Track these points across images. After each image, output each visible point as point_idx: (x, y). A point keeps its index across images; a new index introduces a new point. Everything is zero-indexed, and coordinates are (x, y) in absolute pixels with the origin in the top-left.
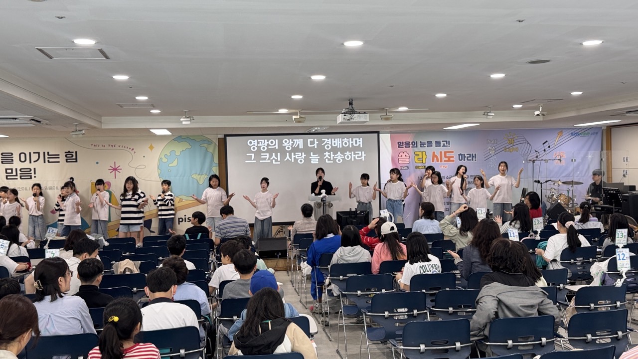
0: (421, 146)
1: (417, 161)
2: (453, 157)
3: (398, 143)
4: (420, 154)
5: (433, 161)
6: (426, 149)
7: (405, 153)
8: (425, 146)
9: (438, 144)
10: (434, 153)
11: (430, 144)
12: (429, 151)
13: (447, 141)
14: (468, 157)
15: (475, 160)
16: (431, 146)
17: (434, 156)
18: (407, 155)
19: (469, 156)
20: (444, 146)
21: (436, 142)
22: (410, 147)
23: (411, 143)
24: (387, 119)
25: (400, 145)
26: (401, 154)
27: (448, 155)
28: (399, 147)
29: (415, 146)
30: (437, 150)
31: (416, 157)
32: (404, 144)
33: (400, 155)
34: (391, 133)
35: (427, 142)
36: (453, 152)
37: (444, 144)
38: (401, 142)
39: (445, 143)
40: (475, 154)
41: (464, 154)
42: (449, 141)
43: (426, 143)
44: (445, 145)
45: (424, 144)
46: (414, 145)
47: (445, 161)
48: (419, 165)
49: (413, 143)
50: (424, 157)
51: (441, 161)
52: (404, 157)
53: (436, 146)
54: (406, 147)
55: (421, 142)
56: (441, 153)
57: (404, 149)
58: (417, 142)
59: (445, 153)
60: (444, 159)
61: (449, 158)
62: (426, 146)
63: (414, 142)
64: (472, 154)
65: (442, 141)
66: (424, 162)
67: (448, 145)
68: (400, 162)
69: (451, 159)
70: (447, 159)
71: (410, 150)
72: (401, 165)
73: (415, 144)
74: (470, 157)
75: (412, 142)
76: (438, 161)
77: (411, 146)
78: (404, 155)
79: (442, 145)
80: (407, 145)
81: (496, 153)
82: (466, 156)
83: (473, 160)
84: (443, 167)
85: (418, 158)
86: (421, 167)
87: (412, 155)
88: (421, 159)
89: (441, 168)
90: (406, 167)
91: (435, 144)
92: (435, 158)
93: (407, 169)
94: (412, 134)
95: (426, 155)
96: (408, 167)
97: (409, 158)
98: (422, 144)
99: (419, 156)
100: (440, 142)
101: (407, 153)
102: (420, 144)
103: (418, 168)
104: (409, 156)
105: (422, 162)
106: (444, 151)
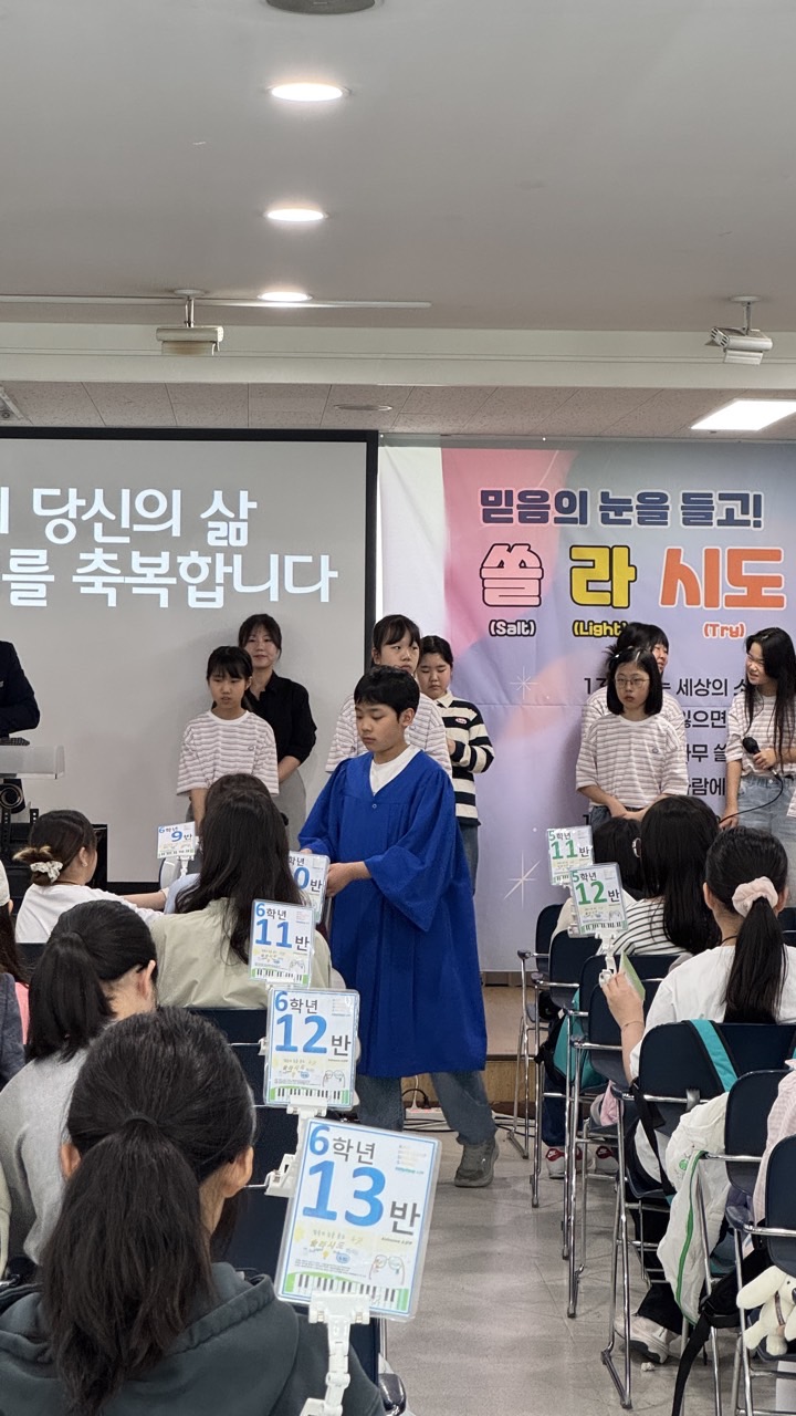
0: (606, 520)
1: (581, 595)
2: (776, 582)
3: (485, 494)
4: (601, 557)
5: (668, 598)
6: (633, 533)
7: (521, 553)
8: (626, 516)
9: (698, 510)
10: (674, 555)
11: (653, 509)
12: (649, 545)
13: (744, 498)
16: (662, 519)
17: (675, 569)
18: (531, 561)
20: (729, 520)
21: (686, 497)
22: (544, 519)
23: (551, 502)
24: (187, 347)
25: (493, 506)
26: (500, 554)
27: (751, 568)
28: (487, 519)
29: (576, 514)
30: (693, 543)
31: (580, 577)
32: (516, 501)
33: (493, 561)
34: (445, 442)
35: (641, 497)
36: (775, 555)
37: (730, 512)
38: (497, 494)
39: (736, 505)
42: (757, 499)
43: (635, 503)
44: (738, 516)
45: (623, 506)
46: (571, 509)
47: (731, 601)
48: (597, 615)
49: (565, 502)
50: (622, 574)
51: (712, 601)
52: (512, 569)
53: (686, 522)
54: (522, 519)
55: (605, 496)
56: (712, 556)
57: (515, 530)
58: (583, 495)
59: (736, 557)
60: (726, 588)
61: (755, 584)
62: (633, 516)
63: (571, 496)
65: (722, 497)
66: (620, 600)
67: (750, 517)
68: (492, 597)
69: (766, 592)
70: (743, 591)
71: (549, 537)
72: (497, 614)
73: (572, 506)
75: (559, 497)
76: (693, 598)
77: (553, 513)
78: (512, 560)
79: (719, 513)
80: (534, 507)
84: (718, 629)
85: (588, 581)
86: (600, 626)
87: (557, 562)
88: (607, 586)
89: (711, 635)
90: (521, 621)
91: (683, 508)
92: (679, 582)
93: (529, 635)
94: (557, 452)
95: (629, 565)
96: (532, 623)
97: (540, 580)
98: (611, 509)
99: (594, 567)
100: (711, 502)
101: (529, 550)
102: (602, 508)
103: (588, 631)
104: (541, 567)
105: (611, 604)
106: (729, 551)
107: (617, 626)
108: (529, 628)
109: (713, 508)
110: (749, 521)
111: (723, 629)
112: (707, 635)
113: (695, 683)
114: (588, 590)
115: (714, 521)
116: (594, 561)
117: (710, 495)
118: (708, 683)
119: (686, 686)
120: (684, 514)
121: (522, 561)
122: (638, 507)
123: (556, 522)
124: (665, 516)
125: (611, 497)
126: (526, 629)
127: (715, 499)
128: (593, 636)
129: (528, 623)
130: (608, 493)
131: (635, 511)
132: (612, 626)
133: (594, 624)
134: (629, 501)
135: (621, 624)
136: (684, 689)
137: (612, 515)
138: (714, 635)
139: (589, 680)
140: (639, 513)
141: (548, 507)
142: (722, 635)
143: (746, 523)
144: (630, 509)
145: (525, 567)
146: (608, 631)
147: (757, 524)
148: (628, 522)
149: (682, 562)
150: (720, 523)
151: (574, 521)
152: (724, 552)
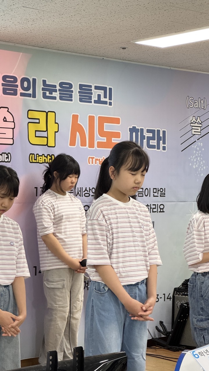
0: (45, 96)
2: (118, 135)
4: (42, 116)
5: (73, 143)
6: (57, 104)
7: (4, 112)
8: (54, 94)
9: (85, 94)
10: (75, 118)
11: (66, 91)
13: (104, 89)
14: (149, 139)
15: (164, 148)
16: (69, 98)
17: (76, 127)
18: (9, 118)
19: (151, 135)
20: (99, 101)
21: (81, 86)
22: (15, 94)
23: (18, 83)
27: (108, 127)
29: (30, 92)
30: (84, 112)
32: (1, 81)
35: (61, 84)
36: (117, 121)
37: (99, 96)
39: (101, 92)
40: (164, 132)
41: (142, 130)
42: (110, 89)
43: (58, 88)
44: (103, 99)
45: (52, 89)
46: (28, 89)
48: (39, 150)
49: (26, 84)
50: (52, 128)
51: (91, 145)
53: (81, 100)
54: (5, 92)
55: (44, 82)
56: (91, 119)
58: (34, 80)
59: (103, 120)
60: (97, 138)
61: (110, 136)
62: (56, 94)
63: (28, 81)
64: (158, 131)
65: (97, 88)
66: (51, 143)
67: (107, 100)
69: (114, 140)
70: (104, 140)
71: (18, 104)
73: (29, 86)
74: (153, 138)
75: (23, 80)
76: (83, 144)
77: (20, 90)
79: (94, 98)
80: (10, 85)
81: (204, 132)
82: (146, 135)
83: (158, 148)
84: (94, 160)
85: (36, 131)
86: (41, 157)
87: (22, 119)
88: (45, 134)
89: (91, 163)
90: (4, 153)
91: (79, 92)
92: (78, 133)
93: (8, 162)
94: (21, 53)
95: (56, 123)
96: (9, 154)
97: (13, 129)
98: (47, 90)
99: (39, 123)
100: (91, 90)
101: (8, 111)
102: (43, 89)
103: (36, 160)
104: (13, 122)
105: (47, 145)
106: (99, 117)
107: (49, 157)
108: (8, 158)
109: (92, 94)
110: (107, 102)
111: (96, 160)
112: (89, 163)
113: (84, 190)
114: (36, 137)
115: (93, 101)
116: (39, 119)
117: (91, 86)
118: (90, 190)
119: (80, 191)
120: (80, 96)
121: (5, 118)
122: (59, 90)
123: (21, 95)
124: (71, 96)
125: (47, 83)
126: (7, 158)
127: (93, 88)
128: (38, 162)
129: (7, 155)
130: (45, 81)
131: (58, 92)
132: (47, 157)
133: (39, 156)
134: (55, 86)
135: (51, 156)
136: (79, 192)
137: (48, 94)
138: (92, 163)
139: (36, 188)
140: (60, 94)
141: (17, 86)
142: (96, 163)
143: (105, 103)
144: (56, 91)
145: (6, 121)
146: (45, 160)
147: (110, 104)
148: (55, 98)
149: (79, 123)
150: (95, 102)
151: (29, 95)
152: (96, 117)
